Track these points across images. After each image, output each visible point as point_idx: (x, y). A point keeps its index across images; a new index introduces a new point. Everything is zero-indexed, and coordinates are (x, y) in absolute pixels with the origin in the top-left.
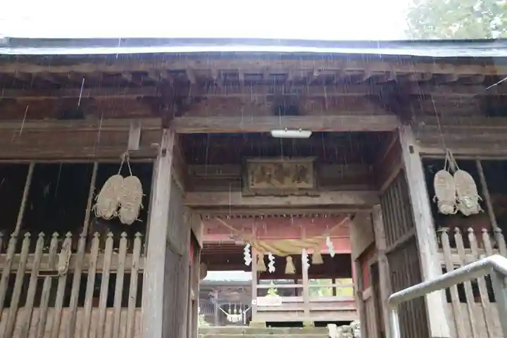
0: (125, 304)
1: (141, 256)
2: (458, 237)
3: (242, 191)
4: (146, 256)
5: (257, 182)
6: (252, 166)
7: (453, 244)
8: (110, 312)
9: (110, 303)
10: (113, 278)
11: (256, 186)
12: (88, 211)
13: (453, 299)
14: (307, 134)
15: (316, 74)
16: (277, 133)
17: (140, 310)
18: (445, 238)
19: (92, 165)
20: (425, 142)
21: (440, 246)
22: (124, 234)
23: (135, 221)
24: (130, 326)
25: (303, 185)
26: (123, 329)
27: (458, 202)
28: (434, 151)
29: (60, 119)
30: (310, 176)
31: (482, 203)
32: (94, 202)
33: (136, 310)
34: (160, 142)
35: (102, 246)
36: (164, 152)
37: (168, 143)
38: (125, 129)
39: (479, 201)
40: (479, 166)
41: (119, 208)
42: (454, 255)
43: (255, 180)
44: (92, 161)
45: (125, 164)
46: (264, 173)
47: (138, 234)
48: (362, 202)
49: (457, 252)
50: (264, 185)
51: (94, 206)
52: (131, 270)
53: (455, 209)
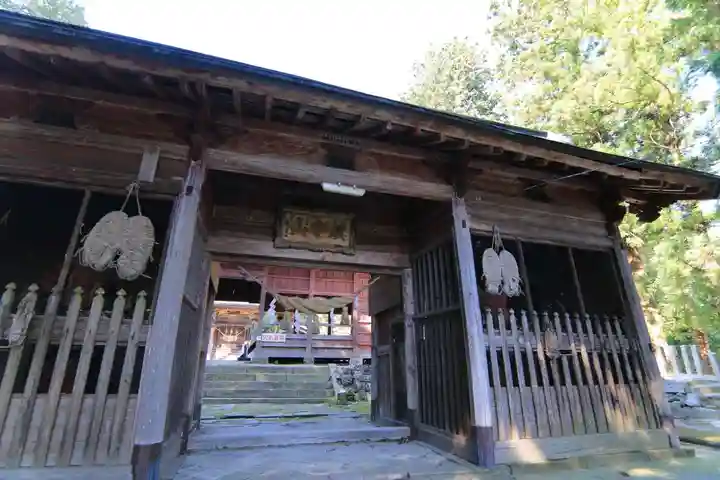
0: (113, 388)
1: (144, 323)
2: (501, 319)
3: (274, 241)
4: (152, 323)
5: (292, 234)
6: (288, 216)
7: (496, 326)
8: (89, 400)
9: (90, 388)
10: (98, 352)
11: (290, 237)
12: (67, 257)
13: (495, 384)
14: (361, 192)
15: (389, 127)
16: (327, 187)
17: (136, 398)
18: (490, 317)
19: (82, 193)
20: (475, 217)
21: (485, 326)
22: (121, 293)
23: (140, 276)
24: (118, 419)
25: (338, 241)
26: (108, 424)
27: (503, 283)
28: (483, 228)
29: (36, 122)
30: (346, 234)
31: (522, 286)
32: (80, 245)
33: (129, 398)
34: (185, 177)
35: (86, 308)
36: (190, 190)
37: (196, 179)
38: (138, 151)
39: (520, 283)
40: (520, 247)
41: (117, 257)
42: (498, 337)
43: (290, 231)
44: (82, 188)
45: (133, 198)
46: (300, 225)
47: (143, 293)
48: (393, 264)
49: (499, 334)
50: (298, 238)
51: (79, 251)
52: (127, 342)
53: (499, 291)
